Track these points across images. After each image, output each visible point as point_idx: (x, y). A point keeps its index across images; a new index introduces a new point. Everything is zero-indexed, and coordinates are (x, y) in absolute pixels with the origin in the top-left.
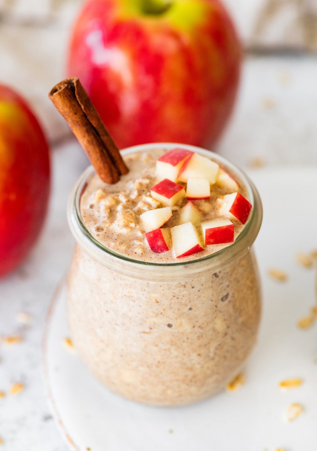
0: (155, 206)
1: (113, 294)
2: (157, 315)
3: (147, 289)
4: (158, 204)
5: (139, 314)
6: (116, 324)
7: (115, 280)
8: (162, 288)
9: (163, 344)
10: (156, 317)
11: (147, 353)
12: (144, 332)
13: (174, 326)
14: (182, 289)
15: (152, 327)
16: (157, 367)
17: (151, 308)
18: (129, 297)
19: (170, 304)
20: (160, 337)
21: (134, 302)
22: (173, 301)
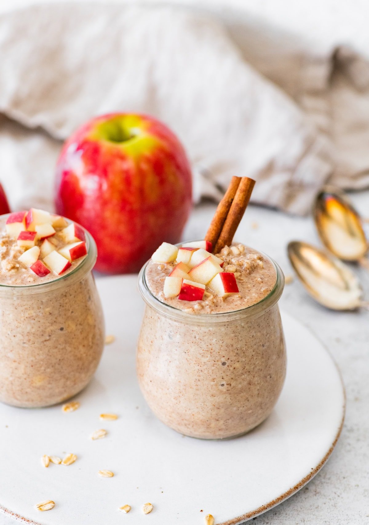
0: (24, 251)
1: (17, 321)
2: (52, 324)
3: (42, 306)
4: (24, 248)
5: (39, 327)
6: (24, 343)
7: (16, 309)
8: (52, 302)
9: (60, 344)
10: (52, 326)
11: (51, 356)
12: (46, 341)
13: (64, 329)
14: (64, 298)
15: (50, 335)
16: (59, 364)
17: (47, 320)
18: (30, 318)
19: (59, 313)
20: (57, 340)
21: (34, 320)
22: (60, 310)
